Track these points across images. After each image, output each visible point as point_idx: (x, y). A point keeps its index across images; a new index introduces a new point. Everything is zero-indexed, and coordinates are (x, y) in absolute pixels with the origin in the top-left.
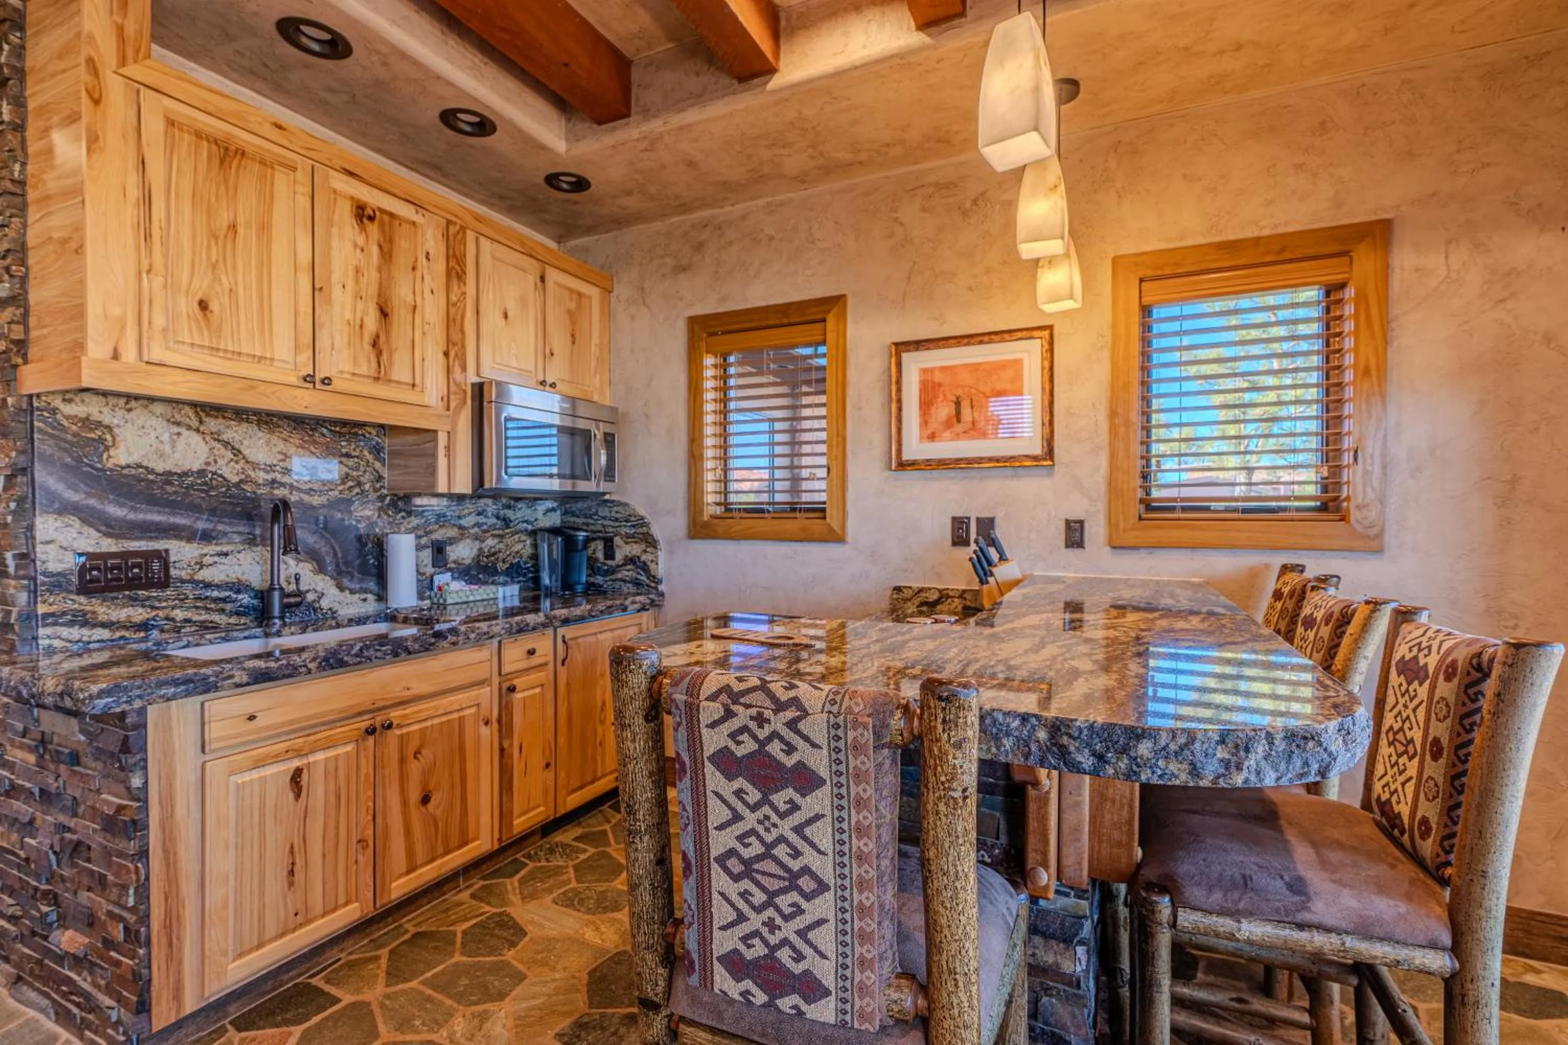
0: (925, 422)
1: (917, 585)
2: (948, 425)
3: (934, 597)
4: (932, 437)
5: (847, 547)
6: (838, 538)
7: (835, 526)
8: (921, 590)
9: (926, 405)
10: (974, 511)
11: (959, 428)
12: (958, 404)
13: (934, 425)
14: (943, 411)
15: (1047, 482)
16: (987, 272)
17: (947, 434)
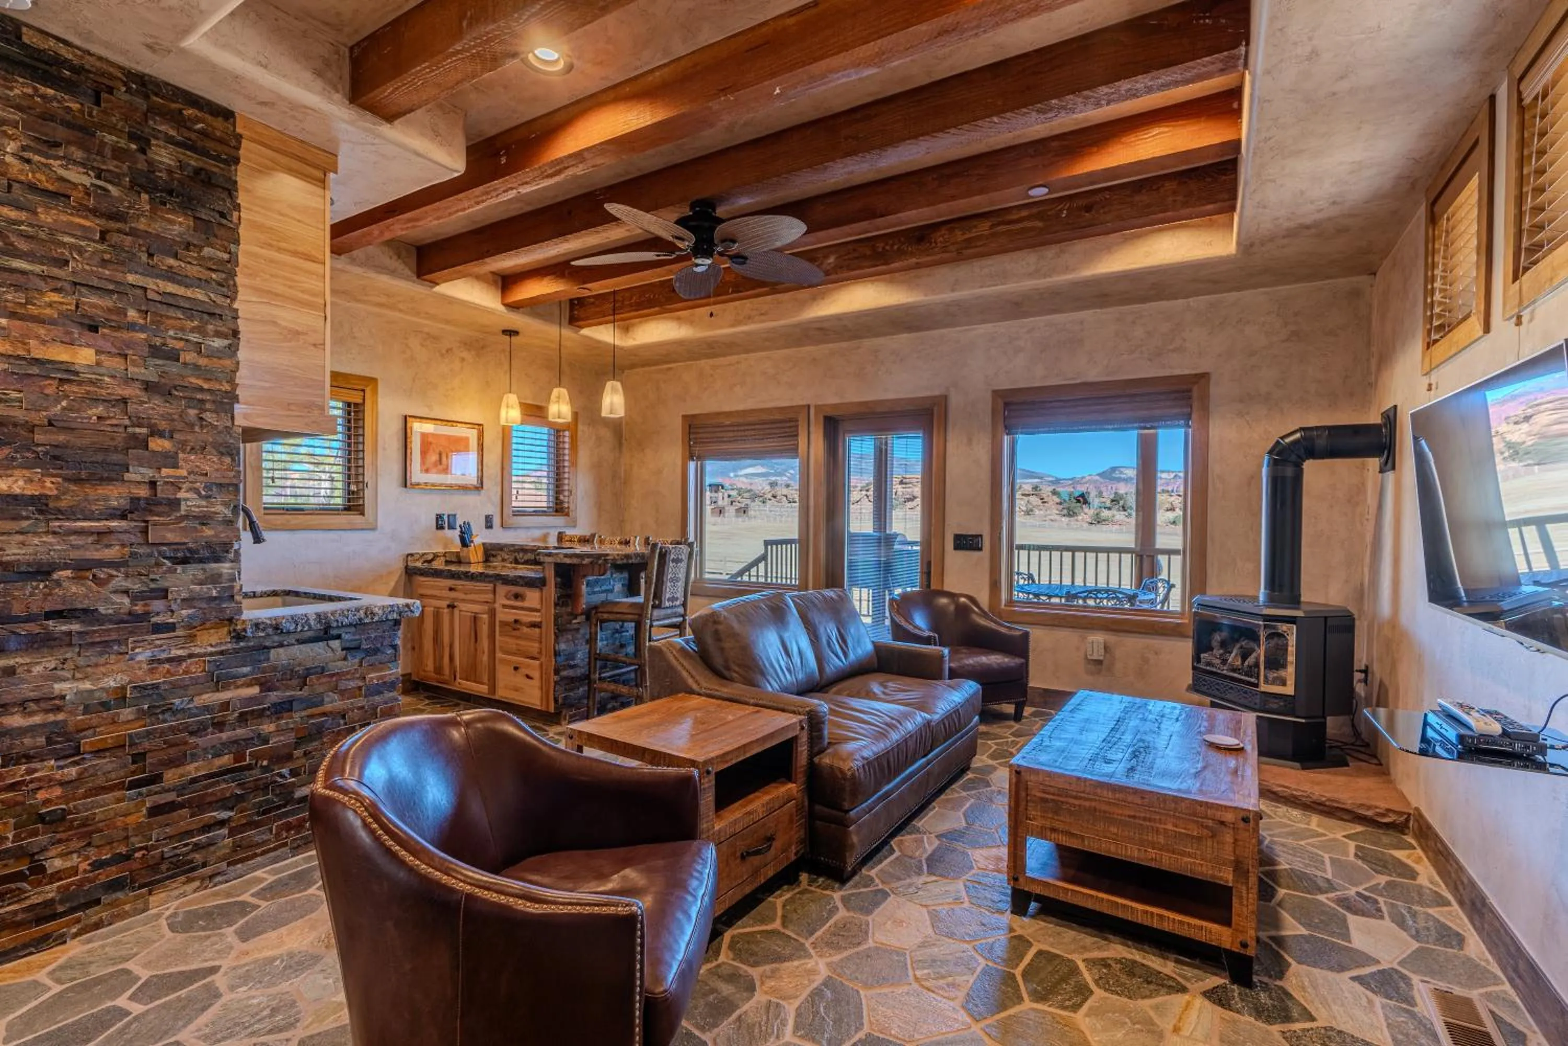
0: (423, 462)
1: (421, 552)
2: (435, 465)
3: (430, 557)
4: (427, 471)
5: (377, 532)
6: (374, 529)
7: (371, 520)
8: (424, 554)
9: (424, 453)
10: (446, 512)
11: (440, 467)
12: (440, 454)
13: (428, 464)
14: (433, 458)
15: (478, 498)
16: (453, 389)
17: (434, 470)
